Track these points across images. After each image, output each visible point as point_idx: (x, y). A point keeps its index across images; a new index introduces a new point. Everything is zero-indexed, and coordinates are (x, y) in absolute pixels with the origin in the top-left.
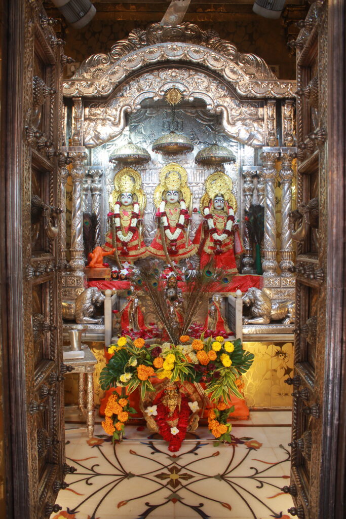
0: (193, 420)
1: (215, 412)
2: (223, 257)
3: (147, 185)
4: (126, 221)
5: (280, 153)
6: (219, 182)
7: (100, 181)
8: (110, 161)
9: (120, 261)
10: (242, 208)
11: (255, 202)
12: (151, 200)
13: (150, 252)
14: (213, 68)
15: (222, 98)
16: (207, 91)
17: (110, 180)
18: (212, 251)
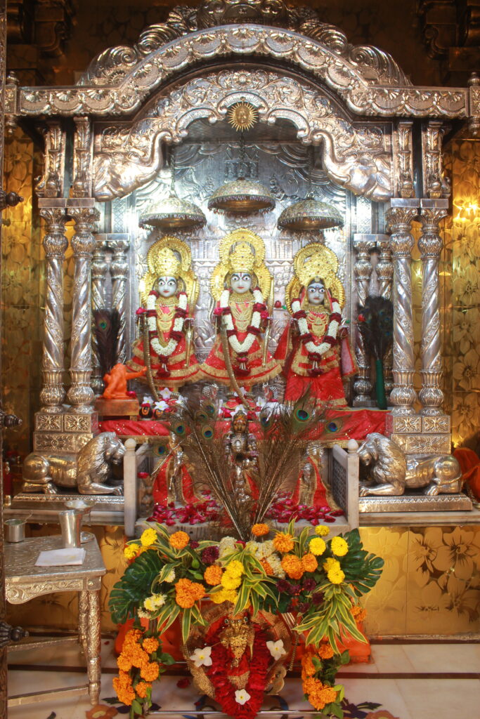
0: (274, 676)
1: (314, 664)
2: (323, 380)
3: (200, 265)
4: (166, 322)
5: (419, 210)
6: (316, 260)
7: (125, 258)
8: (141, 225)
9: (156, 387)
10: (353, 302)
11: (373, 291)
12: (206, 288)
13: (204, 372)
14: (308, 67)
15: (322, 119)
16: (298, 107)
17: (141, 256)
18: (306, 371)
